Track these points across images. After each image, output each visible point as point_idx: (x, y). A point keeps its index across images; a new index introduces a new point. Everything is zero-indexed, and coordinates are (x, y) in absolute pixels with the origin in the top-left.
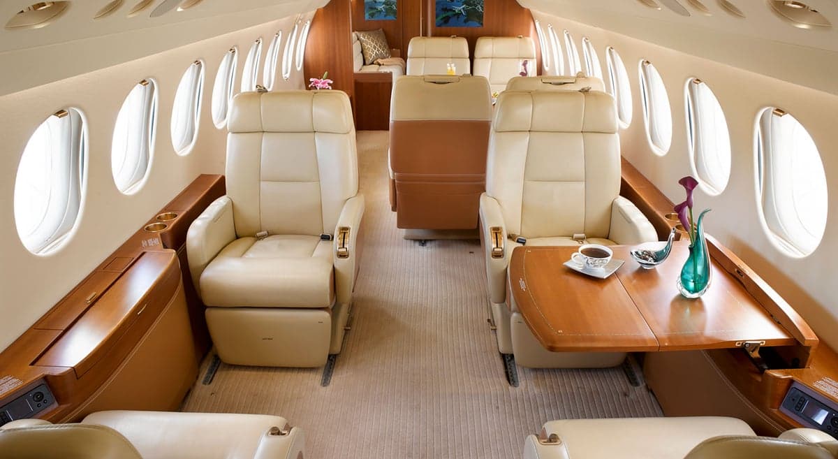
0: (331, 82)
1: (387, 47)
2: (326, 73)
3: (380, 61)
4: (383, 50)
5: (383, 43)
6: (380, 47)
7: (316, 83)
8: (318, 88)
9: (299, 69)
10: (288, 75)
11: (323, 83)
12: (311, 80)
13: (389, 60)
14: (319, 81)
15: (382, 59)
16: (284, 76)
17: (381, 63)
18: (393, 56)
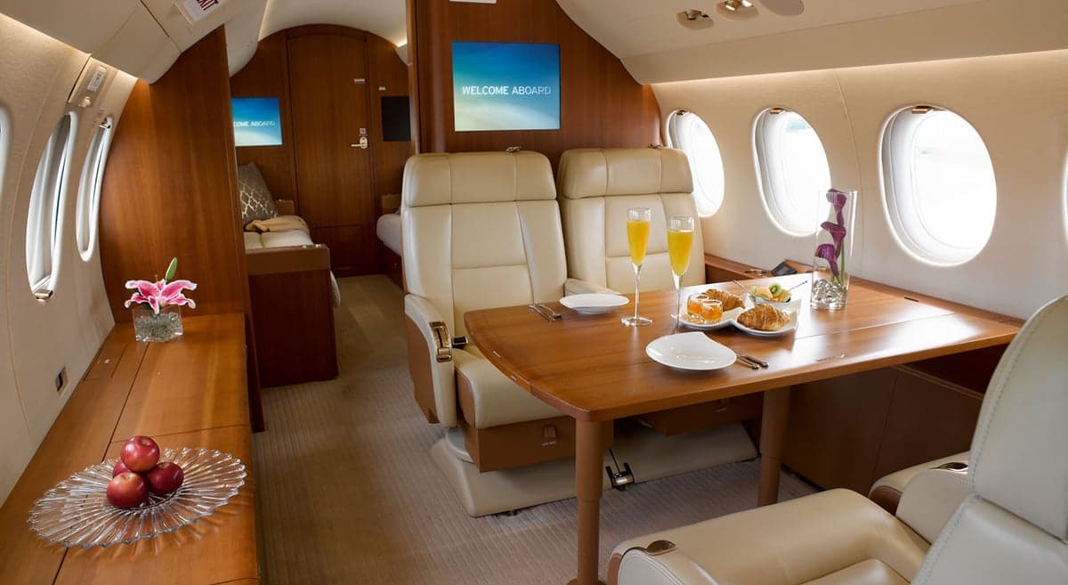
0: (193, 286)
1: (269, 195)
2: (174, 261)
3: (259, 224)
4: (263, 203)
5: (262, 189)
6: (255, 196)
7: (147, 293)
8: (157, 311)
9: (86, 256)
10: (51, 283)
11: (168, 292)
12: (129, 285)
13: (275, 221)
14: (155, 285)
15: (262, 220)
16: (34, 288)
17: (264, 228)
18: (282, 212)
